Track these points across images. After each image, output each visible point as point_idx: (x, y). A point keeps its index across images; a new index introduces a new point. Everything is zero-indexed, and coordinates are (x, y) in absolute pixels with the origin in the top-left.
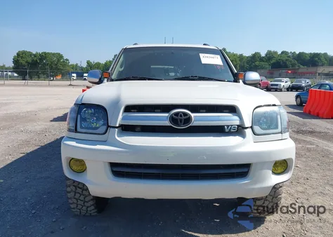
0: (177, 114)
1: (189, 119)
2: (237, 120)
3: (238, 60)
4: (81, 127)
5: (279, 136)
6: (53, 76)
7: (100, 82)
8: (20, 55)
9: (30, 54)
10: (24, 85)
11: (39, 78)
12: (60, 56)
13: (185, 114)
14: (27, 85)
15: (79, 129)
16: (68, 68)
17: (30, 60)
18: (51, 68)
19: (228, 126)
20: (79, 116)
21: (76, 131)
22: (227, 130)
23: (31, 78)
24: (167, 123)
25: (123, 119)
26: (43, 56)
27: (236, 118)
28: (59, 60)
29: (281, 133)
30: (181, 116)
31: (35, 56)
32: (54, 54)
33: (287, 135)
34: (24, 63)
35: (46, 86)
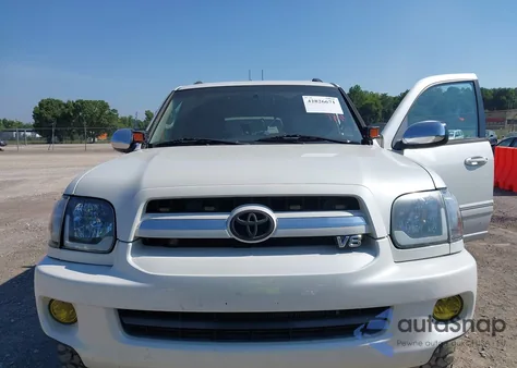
0: (245, 215)
1: (267, 225)
2: (359, 224)
3: (379, 103)
4: (72, 239)
5: (445, 248)
6: (93, 136)
7: (132, 148)
8: (45, 106)
9: (59, 104)
10: (49, 152)
11: (72, 140)
12: (104, 106)
13: (261, 215)
14: (53, 152)
15: (67, 242)
16: (115, 123)
17: (58, 112)
18: (91, 124)
19: (343, 237)
20: (68, 217)
21: (61, 245)
22: (342, 246)
23: (61, 141)
24: (227, 234)
25: (142, 226)
26: (79, 107)
27: (359, 220)
28: (102, 113)
29: (448, 241)
30: (252, 219)
31: (66, 106)
32: (95, 103)
33: (459, 244)
34: (50, 117)
35: (80, 152)
